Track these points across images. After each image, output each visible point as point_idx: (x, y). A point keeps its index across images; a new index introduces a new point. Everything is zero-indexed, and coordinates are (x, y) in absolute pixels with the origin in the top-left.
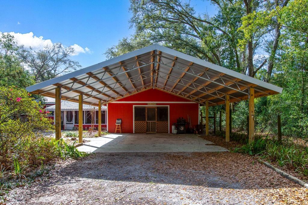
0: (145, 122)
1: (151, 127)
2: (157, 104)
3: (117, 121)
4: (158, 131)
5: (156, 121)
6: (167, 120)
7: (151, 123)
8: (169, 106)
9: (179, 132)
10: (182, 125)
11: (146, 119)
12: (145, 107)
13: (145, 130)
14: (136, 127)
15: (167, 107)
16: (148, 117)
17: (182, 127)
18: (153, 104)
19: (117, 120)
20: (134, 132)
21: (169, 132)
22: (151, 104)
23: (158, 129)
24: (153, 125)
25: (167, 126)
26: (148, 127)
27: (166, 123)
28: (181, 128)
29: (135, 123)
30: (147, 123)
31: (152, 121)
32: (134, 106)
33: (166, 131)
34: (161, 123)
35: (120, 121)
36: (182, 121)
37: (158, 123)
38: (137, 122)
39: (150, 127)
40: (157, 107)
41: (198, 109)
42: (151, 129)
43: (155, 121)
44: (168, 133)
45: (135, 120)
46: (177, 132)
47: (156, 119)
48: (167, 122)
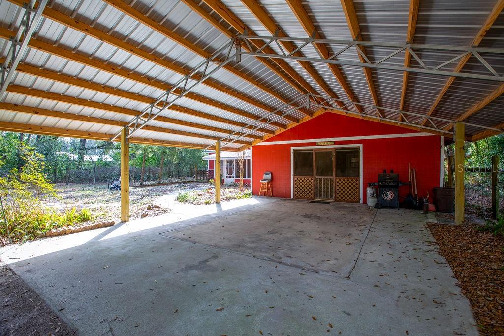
0: (311, 179)
1: (324, 188)
2: (336, 143)
3: (265, 176)
4: (338, 198)
5: (333, 177)
6: (358, 176)
7: (324, 180)
8: (361, 146)
9: (381, 204)
10: (389, 187)
11: (315, 172)
12: (312, 150)
13: (311, 194)
14: (296, 188)
15: (358, 148)
16: (318, 168)
17: (388, 193)
18: (326, 143)
19: (265, 174)
20: (292, 197)
21: (361, 202)
22: (324, 143)
23: (338, 194)
24: (328, 184)
25: (357, 188)
26: (317, 188)
27: (354, 182)
28: (387, 195)
29: (295, 181)
30: (317, 180)
31: (326, 177)
32: (292, 148)
33: (354, 198)
34: (344, 180)
35: (269, 176)
36: (388, 179)
37: (338, 182)
38: (298, 179)
39: (321, 188)
40: (336, 149)
41: (439, 149)
42: (324, 192)
43: (331, 177)
44: (358, 202)
45: (294, 175)
46: (376, 202)
47: (334, 173)
48: (358, 180)
